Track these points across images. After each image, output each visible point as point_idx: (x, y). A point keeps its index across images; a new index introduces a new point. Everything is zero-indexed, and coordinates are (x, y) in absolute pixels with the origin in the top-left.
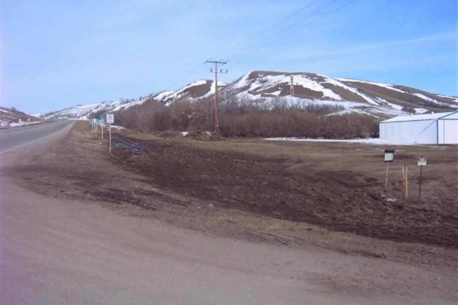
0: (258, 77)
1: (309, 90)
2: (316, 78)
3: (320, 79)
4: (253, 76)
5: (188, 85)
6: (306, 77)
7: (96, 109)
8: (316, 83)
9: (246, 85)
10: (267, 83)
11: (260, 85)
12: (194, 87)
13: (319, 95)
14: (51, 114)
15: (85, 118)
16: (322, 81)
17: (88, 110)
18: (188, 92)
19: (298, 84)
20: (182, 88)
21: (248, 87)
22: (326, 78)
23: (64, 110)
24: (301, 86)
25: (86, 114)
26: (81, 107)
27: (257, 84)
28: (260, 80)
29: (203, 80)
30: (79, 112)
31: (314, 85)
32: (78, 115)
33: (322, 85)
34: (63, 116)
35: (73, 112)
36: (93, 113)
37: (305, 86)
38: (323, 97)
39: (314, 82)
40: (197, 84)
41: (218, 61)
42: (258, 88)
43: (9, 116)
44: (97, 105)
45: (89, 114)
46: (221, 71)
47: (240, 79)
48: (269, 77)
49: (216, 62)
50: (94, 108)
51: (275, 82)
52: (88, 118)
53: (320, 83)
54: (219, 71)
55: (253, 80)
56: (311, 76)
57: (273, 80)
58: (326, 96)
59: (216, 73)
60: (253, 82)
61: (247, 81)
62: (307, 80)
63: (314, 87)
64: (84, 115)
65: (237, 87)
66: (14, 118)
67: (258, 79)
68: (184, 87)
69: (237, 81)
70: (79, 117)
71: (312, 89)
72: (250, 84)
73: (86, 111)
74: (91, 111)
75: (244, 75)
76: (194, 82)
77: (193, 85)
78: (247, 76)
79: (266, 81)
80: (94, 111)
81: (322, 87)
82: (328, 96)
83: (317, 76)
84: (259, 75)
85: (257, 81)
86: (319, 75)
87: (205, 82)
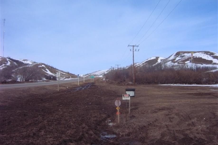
0: (180, 54)
1: (205, 60)
2: (209, 54)
3: (211, 54)
4: (178, 54)
5: (147, 60)
6: (204, 53)
7: (106, 72)
8: (209, 56)
9: (174, 58)
10: (184, 57)
11: (180, 58)
12: (150, 60)
13: (210, 62)
14: (88, 74)
15: (101, 76)
16: (212, 55)
17: (103, 73)
18: (147, 63)
19: (200, 57)
20: (144, 61)
21: (175, 59)
22: (215, 53)
23: (93, 72)
24: (201, 58)
25: (102, 74)
26: (100, 71)
27: (179, 58)
28: (181, 56)
29: (154, 57)
30: (99, 74)
31: (208, 57)
32: (99, 75)
33: (212, 57)
34: (92, 75)
35: (97, 73)
36: (105, 74)
37: (203, 58)
38: (213, 63)
39: (208, 55)
40: (151, 59)
41: (134, 45)
42: (179, 60)
43: (66, 75)
44: (107, 70)
45: (103, 74)
46: (136, 50)
47: (171, 56)
48: (185, 54)
49: (133, 46)
50: (106, 71)
51: (188, 57)
52: (103, 76)
53: (211, 56)
54: (134, 50)
55: (178, 56)
56: (207, 53)
57: (187, 55)
58: (214, 63)
59: (133, 51)
60: (177, 57)
61: (174, 57)
62: (204, 55)
63: (208, 58)
64: (101, 75)
65: (170, 60)
66: (67, 77)
67: (180, 55)
68: (145, 61)
69: (170, 57)
70: (99, 76)
71: (207, 59)
72: (175, 58)
73: (102, 73)
74: (104, 73)
75: (174, 54)
76: (150, 58)
77: (149, 59)
78: (175, 54)
79: (184, 56)
80: (106, 73)
81: (212, 58)
82: (215, 62)
83: (210, 52)
84: (181, 53)
85: (179, 57)
86: (211, 52)
87: (155, 58)
